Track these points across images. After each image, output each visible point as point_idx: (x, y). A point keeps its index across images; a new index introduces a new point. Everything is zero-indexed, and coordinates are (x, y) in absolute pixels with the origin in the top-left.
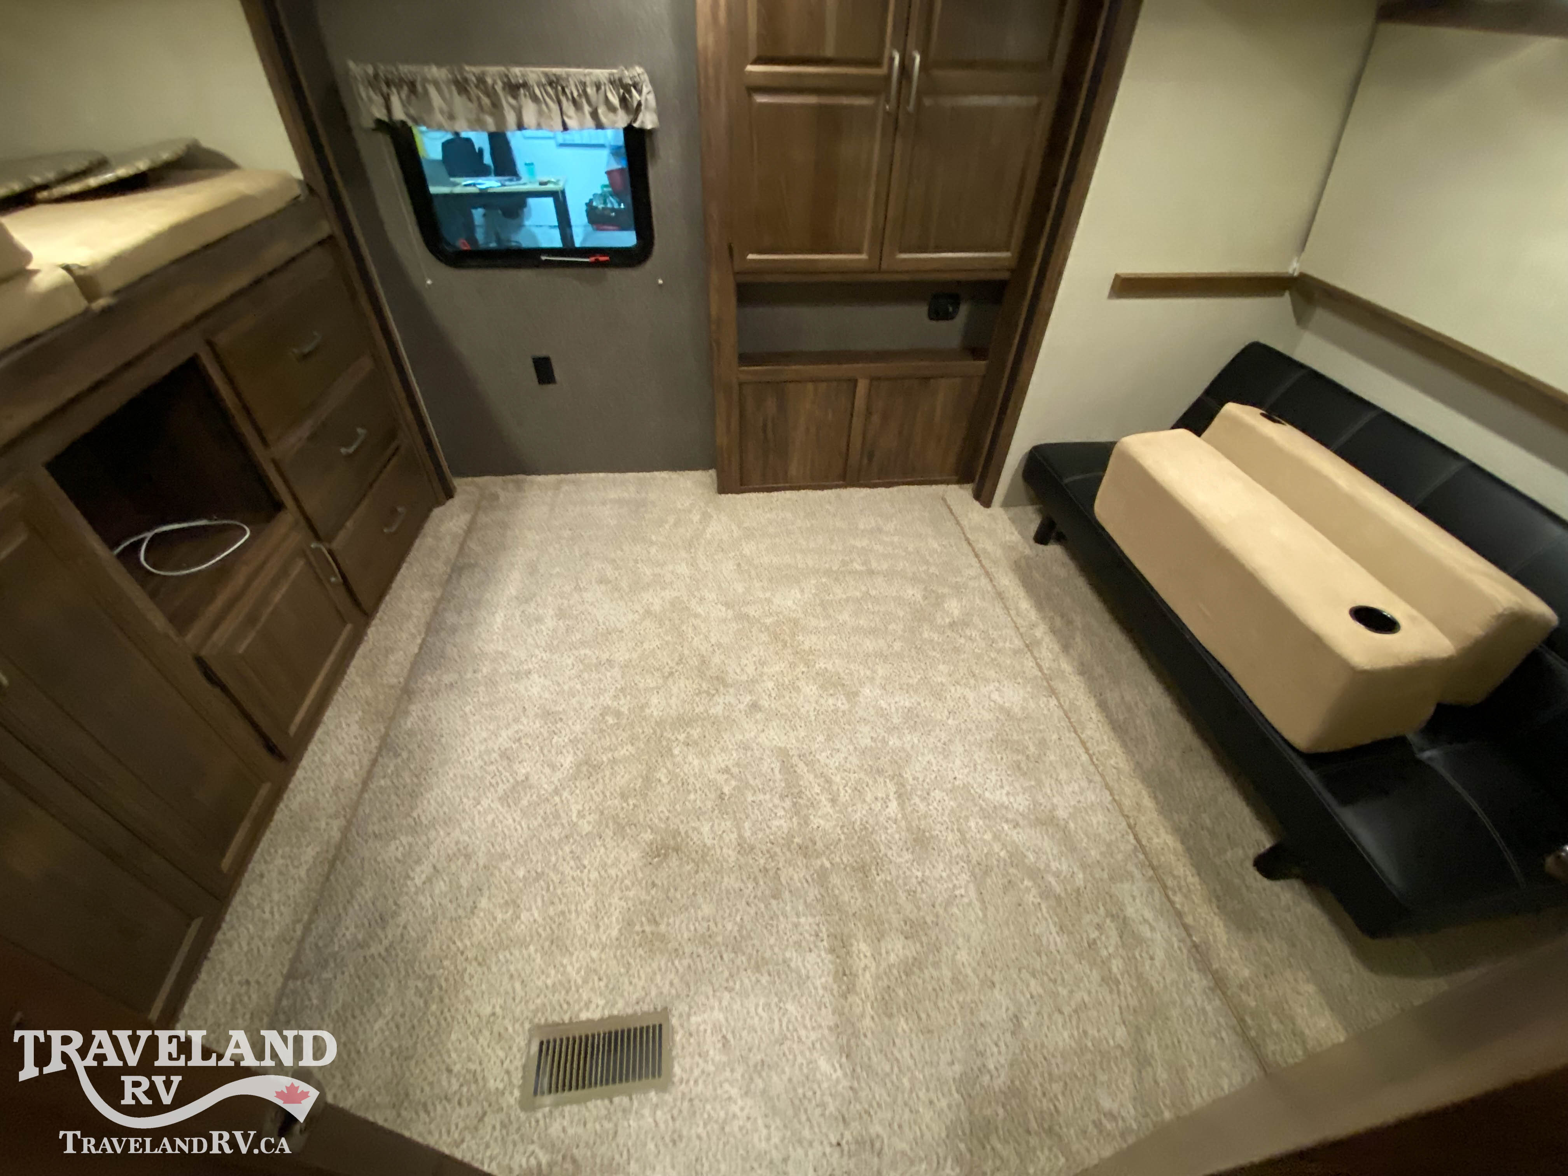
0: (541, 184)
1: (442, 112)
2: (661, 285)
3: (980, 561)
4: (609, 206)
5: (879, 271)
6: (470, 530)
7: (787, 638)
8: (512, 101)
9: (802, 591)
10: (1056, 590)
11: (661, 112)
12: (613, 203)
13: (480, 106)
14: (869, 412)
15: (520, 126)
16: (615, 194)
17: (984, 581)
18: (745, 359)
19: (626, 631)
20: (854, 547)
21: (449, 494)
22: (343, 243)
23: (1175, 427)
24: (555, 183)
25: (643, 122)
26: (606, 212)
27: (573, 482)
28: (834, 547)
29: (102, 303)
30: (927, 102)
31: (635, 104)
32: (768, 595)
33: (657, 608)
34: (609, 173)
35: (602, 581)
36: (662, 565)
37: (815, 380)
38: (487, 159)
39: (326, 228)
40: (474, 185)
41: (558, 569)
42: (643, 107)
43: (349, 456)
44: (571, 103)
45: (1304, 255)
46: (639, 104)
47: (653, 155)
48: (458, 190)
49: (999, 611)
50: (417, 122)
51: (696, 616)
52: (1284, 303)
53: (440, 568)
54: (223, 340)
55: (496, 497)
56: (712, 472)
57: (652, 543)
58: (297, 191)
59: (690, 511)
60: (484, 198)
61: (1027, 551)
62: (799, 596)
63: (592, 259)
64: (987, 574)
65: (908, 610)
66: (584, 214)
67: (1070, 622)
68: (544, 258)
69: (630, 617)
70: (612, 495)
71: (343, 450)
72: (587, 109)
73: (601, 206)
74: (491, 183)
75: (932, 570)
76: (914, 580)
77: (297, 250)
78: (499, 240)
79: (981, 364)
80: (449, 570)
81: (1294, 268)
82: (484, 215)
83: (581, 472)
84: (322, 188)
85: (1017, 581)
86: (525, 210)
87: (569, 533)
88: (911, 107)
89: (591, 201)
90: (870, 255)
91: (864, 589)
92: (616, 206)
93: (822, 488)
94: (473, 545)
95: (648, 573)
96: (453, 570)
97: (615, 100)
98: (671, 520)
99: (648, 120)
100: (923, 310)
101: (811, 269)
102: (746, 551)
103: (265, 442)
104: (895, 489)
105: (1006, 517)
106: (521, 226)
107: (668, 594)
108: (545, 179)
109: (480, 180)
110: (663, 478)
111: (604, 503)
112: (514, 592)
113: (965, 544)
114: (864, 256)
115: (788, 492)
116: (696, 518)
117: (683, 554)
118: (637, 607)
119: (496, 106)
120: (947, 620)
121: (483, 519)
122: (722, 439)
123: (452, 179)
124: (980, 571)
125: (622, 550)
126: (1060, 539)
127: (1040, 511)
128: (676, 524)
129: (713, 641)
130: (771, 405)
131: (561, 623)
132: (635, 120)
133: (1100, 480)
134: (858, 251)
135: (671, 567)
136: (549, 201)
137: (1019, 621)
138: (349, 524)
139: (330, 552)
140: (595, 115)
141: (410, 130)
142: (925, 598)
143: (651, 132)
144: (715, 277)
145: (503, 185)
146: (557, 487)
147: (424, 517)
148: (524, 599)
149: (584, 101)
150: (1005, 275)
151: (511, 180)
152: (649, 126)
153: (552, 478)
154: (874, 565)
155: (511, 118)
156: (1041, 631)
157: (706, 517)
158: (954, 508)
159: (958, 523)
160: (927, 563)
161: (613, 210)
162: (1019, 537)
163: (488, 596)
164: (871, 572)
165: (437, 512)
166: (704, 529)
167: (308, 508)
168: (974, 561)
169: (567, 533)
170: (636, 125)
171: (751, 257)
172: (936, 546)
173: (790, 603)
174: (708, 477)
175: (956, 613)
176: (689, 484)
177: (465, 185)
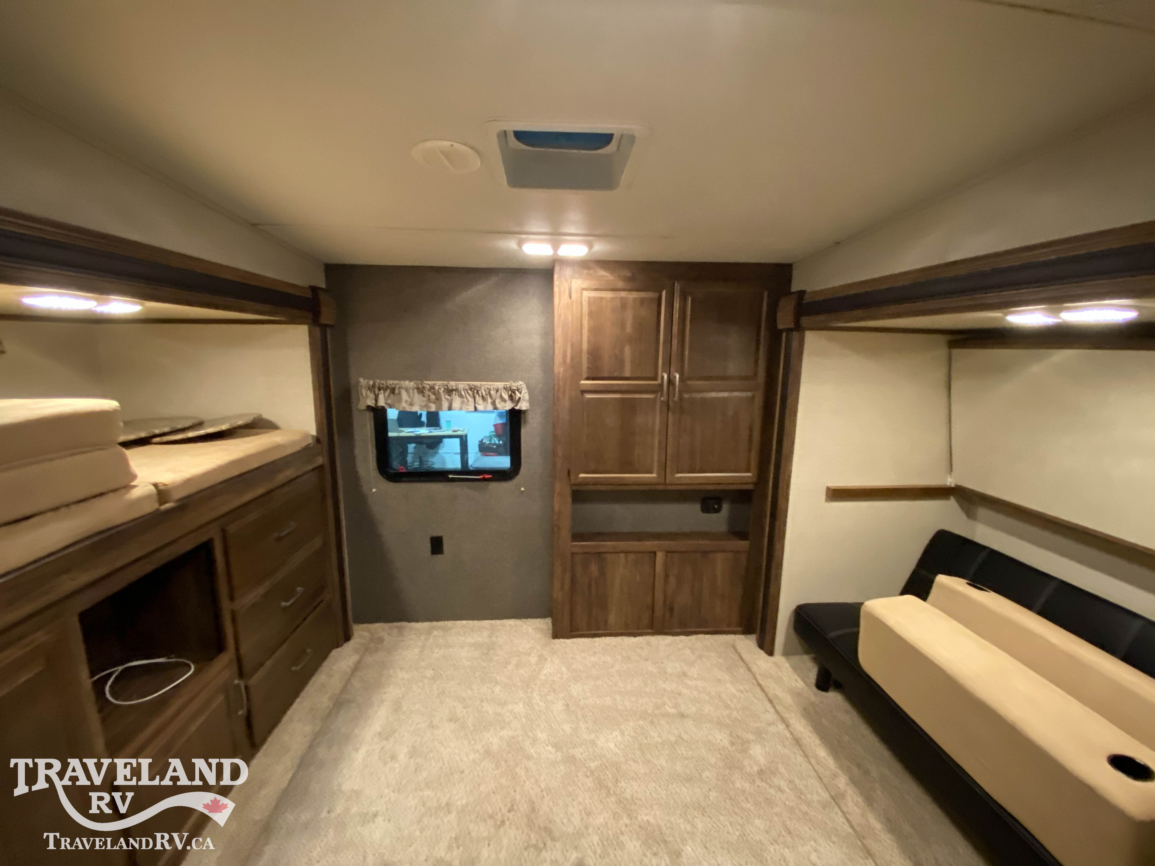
0: (454, 431)
1: (406, 402)
2: (522, 492)
3: (774, 707)
4: (493, 442)
5: (665, 484)
6: (357, 668)
7: (610, 784)
8: (448, 397)
9: (622, 733)
10: (847, 738)
11: (531, 401)
12: (496, 441)
13: (429, 400)
14: (667, 576)
15: (450, 408)
16: (498, 436)
17: (781, 727)
18: (577, 537)
19: (466, 772)
20: (665, 690)
21: (348, 638)
22: (328, 469)
23: (903, 593)
24: (462, 431)
25: (520, 407)
26: (491, 446)
27: (442, 628)
28: (647, 690)
29: (168, 506)
30: (686, 396)
31: (517, 398)
32: (593, 736)
33: (495, 748)
34: (495, 426)
35: (453, 719)
36: (504, 704)
37: (626, 553)
38: (424, 419)
39: (320, 460)
40: (413, 432)
41: (417, 706)
42: (521, 400)
43: (285, 609)
44: (481, 398)
45: (953, 473)
46: (520, 398)
47: (525, 421)
48: (402, 434)
49: (800, 759)
50: (391, 407)
51: (529, 757)
52: (952, 503)
53: (324, 702)
54: (232, 529)
55: (381, 640)
56: (549, 620)
57: (497, 683)
58: (310, 441)
59: (529, 654)
60: (418, 440)
61: (813, 698)
62: (619, 738)
63: (481, 477)
64: (783, 720)
65: (719, 756)
66: (477, 447)
67: (867, 772)
68: (450, 476)
69: (472, 756)
70: (470, 640)
71: (283, 604)
72: (489, 400)
73: (488, 442)
74: (424, 431)
75: (735, 714)
76: (720, 724)
77: (299, 473)
78: (421, 462)
79: (744, 545)
80: (331, 706)
81: (950, 482)
82: (415, 448)
83: (448, 620)
84: (325, 440)
85: (810, 728)
86: (441, 444)
87: (431, 672)
88: (676, 399)
89: (482, 440)
90: (658, 474)
91: (676, 732)
92: (497, 442)
93: (635, 635)
94: (356, 683)
95: (490, 712)
96: (334, 705)
97: (506, 397)
98: (514, 661)
99: (523, 406)
100: (698, 507)
101: (622, 483)
102: (574, 693)
103: (232, 598)
104: (693, 638)
105: (787, 665)
106: (436, 453)
107: (506, 733)
108: (456, 429)
109: (417, 429)
110: (510, 625)
111: (462, 647)
112: (379, 729)
113: (758, 690)
114: (654, 475)
115: (608, 638)
116: (534, 659)
117: (521, 694)
118: (479, 747)
119: (438, 399)
120: (756, 769)
121: (369, 659)
122: (558, 595)
123: (401, 429)
124: (775, 717)
125: (472, 690)
126: (838, 687)
127: (815, 660)
128: (518, 666)
129: (543, 786)
130: (594, 569)
131: (412, 760)
132: (516, 406)
133: (856, 635)
134: (651, 472)
135: (510, 707)
136: (458, 440)
137: (820, 770)
138: (269, 664)
139: (246, 687)
140: (494, 403)
141: (386, 410)
142: (733, 744)
143: (525, 412)
144: (558, 486)
145: (431, 432)
146: (429, 632)
147: (324, 656)
148: (386, 735)
149: (488, 397)
150: (751, 487)
151: (436, 429)
152: (524, 408)
153: (426, 624)
154: (683, 708)
155: (445, 405)
156: (842, 782)
157: (542, 659)
158: (744, 656)
159: (749, 669)
160: (727, 707)
161: (495, 444)
162: (802, 683)
163: (357, 731)
164: (682, 716)
165: (335, 653)
166: (540, 670)
167: (243, 650)
168: (768, 706)
169: (429, 673)
170: (517, 408)
171: (581, 475)
172: (734, 691)
173: (612, 746)
174: (545, 624)
175: (762, 760)
176: (530, 630)
177: (407, 432)
